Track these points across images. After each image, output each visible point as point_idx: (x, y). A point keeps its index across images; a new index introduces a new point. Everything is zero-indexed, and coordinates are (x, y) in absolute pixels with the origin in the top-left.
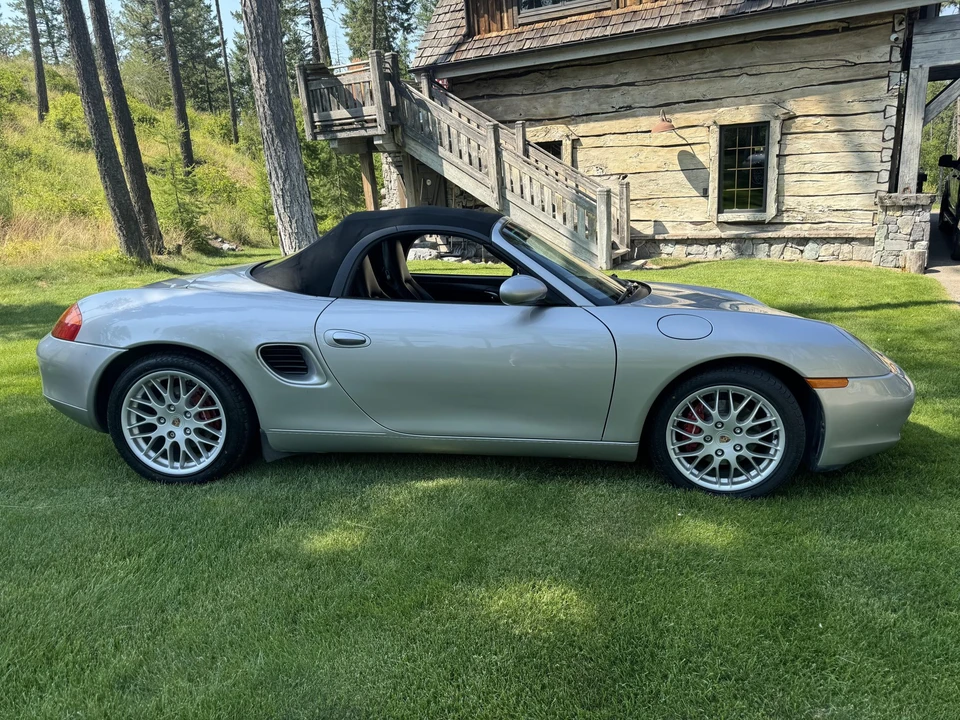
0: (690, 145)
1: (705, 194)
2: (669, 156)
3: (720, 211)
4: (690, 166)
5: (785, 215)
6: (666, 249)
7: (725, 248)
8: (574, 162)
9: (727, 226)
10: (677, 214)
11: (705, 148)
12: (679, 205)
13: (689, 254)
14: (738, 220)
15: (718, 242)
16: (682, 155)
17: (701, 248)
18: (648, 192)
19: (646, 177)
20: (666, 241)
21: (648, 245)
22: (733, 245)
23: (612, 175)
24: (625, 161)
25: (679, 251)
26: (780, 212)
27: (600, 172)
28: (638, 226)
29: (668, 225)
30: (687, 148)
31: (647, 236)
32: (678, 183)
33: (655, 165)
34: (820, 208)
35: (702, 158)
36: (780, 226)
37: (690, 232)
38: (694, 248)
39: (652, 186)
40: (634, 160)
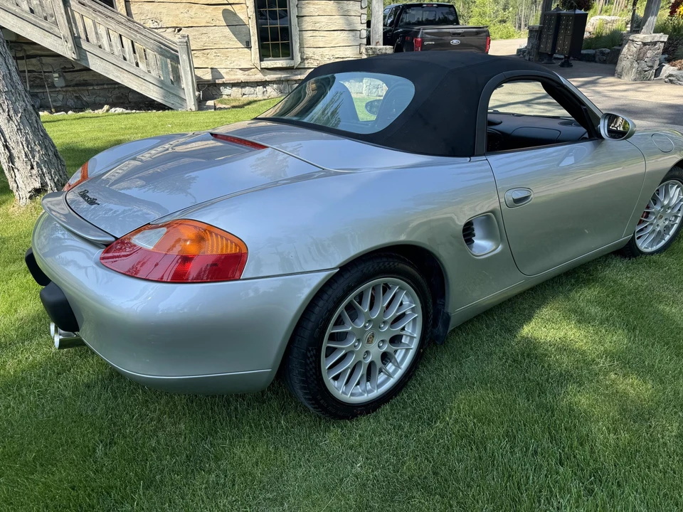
0: (230, 4)
1: (248, 45)
2: (214, 13)
3: (261, 60)
4: (233, 22)
5: (306, 62)
6: (226, 91)
7: (269, 89)
8: (129, 13)
9: (268, 71)
10: (228, 63)
11: (243, 8)
12: (229, 55)
13: (244, 94)
14: (275, 66)
15: (264, 84)
16: (225, 12)
17: (252, 89)
18: (202, 43)
19: (198, 31)
20: (225, 85)
21: (210, 88)
22: (275, 86)
23: (167, 28)
24: (177, 16)
25: (236, 92)
26: (303, 60)
27: (155, 25)
28: (199, 73)
29: (222, 72)
30: (228, 7)
31: (208, 81)
32: (225, 37)
33: (205, 21)
34: (328, 56)
35: (242, 16)
36: (303, 70)
37: (241, 77)
38: (247, 90)
39: (204, 38)
40: (186, 15)
